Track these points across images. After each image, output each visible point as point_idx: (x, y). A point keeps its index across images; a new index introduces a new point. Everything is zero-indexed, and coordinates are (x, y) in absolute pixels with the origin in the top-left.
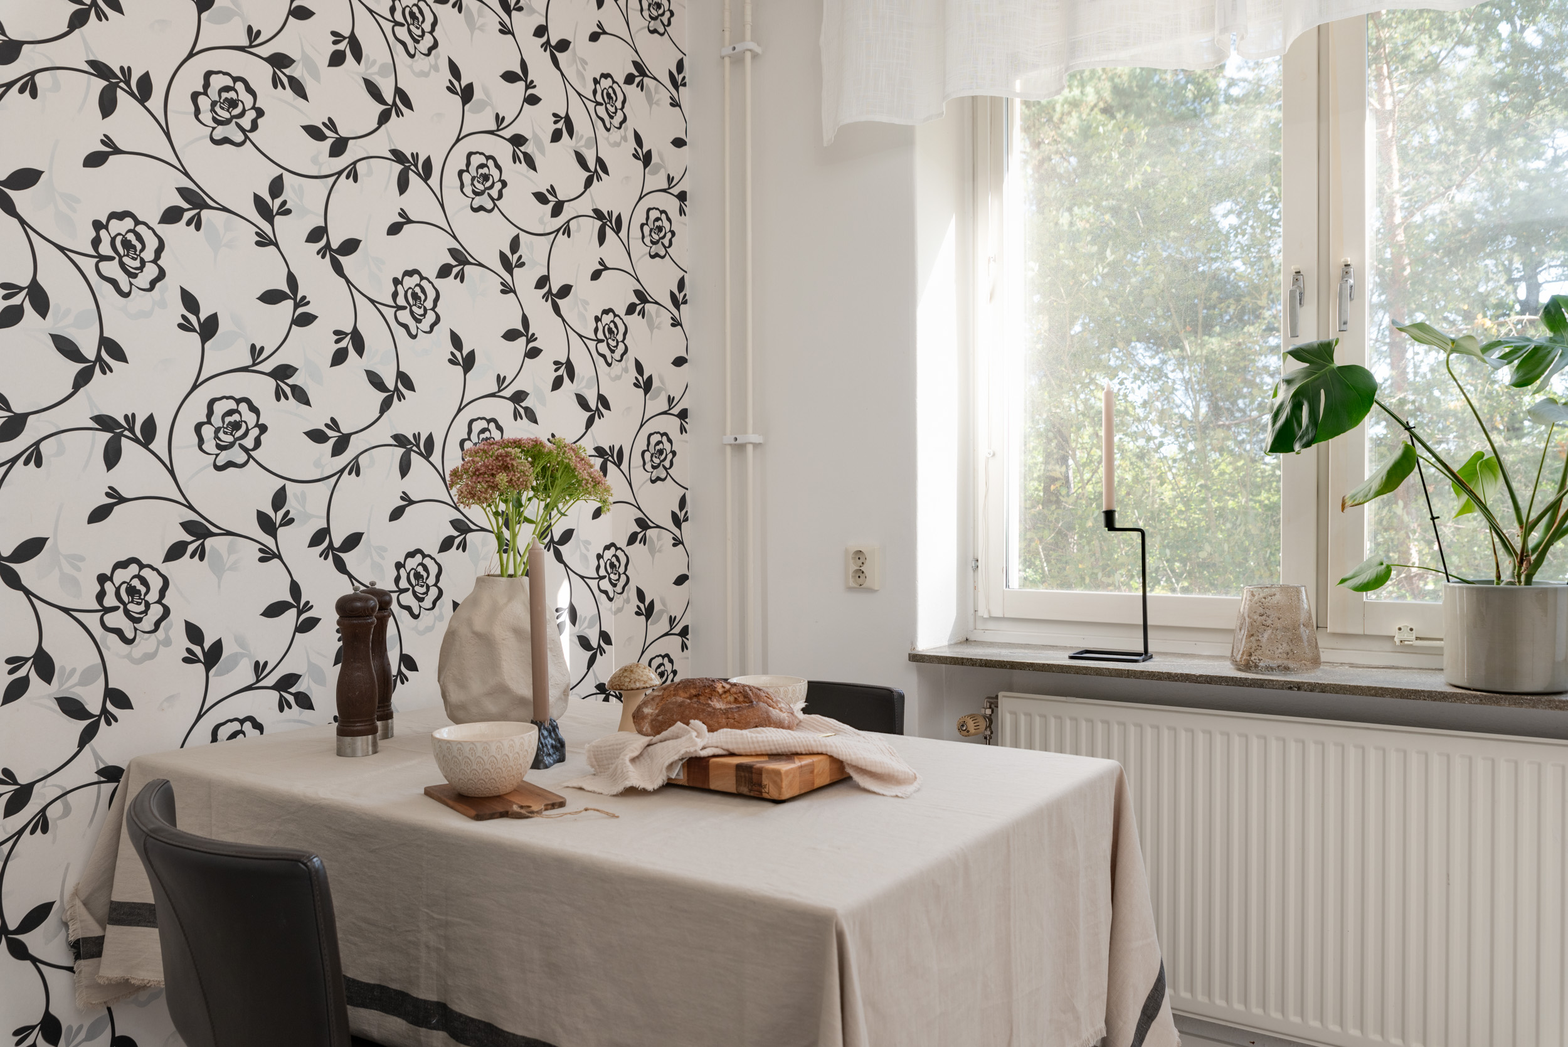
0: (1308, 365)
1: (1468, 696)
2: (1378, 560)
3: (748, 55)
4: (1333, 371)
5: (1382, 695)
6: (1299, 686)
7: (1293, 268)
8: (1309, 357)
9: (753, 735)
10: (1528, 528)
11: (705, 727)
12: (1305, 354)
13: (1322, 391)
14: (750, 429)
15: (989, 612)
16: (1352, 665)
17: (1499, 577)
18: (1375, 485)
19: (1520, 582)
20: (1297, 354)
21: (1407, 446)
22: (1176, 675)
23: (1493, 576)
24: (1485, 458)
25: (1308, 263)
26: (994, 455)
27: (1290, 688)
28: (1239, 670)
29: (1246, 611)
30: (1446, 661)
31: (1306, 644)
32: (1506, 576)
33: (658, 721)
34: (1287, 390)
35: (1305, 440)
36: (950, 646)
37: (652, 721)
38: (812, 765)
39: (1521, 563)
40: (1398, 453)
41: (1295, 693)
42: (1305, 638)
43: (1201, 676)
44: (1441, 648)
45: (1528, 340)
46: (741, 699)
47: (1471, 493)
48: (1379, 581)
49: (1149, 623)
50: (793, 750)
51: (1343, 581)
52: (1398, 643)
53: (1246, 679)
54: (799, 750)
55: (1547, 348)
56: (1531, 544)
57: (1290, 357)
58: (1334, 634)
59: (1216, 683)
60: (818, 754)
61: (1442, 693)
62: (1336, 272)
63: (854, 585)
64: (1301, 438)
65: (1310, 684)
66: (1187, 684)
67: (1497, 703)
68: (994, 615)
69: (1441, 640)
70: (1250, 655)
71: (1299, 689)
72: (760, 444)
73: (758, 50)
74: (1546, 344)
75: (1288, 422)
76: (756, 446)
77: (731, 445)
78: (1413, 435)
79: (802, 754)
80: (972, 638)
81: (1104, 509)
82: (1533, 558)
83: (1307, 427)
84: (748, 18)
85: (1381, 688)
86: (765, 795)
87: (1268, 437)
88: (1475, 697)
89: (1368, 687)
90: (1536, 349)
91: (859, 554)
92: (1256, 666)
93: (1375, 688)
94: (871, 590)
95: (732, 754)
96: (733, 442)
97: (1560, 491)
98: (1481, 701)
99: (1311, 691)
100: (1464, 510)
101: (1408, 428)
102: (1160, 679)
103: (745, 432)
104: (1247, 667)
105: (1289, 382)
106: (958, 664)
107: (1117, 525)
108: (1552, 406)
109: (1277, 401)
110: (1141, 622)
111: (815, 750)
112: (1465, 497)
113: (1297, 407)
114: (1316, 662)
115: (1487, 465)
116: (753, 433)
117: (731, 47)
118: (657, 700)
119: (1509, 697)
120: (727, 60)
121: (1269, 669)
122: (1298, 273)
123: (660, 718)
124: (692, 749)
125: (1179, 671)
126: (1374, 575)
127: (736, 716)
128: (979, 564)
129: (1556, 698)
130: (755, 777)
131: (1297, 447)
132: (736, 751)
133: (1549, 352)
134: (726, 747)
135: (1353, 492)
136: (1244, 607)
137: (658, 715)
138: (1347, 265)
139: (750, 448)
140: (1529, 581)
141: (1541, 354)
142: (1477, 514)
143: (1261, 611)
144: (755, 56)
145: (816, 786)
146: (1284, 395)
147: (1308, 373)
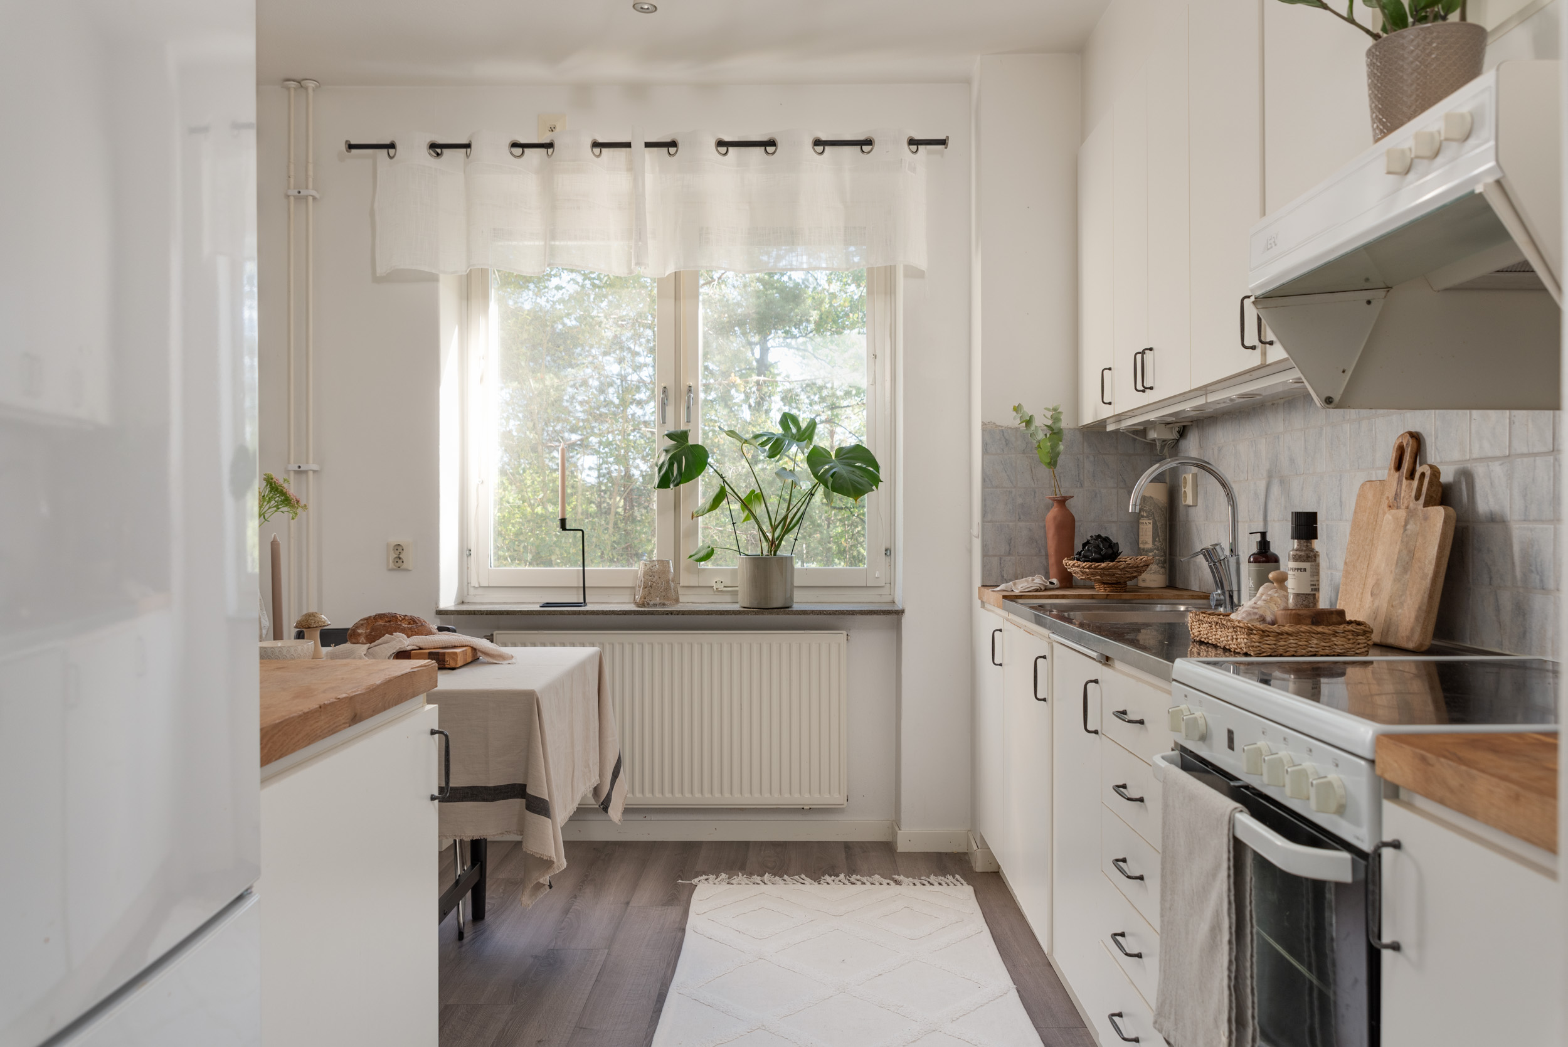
0: (674, 442)
1: (750, 612)
2: (707, 545)
3: (311, 199)
4: (688, 447)
5: (712, 614)
6: (671, 613)
7: (663, 385)
8: (676, 438)
9: (433, 638)
10: (774, 528)
11: (405, 636)
12: (674, 437)
13: (684, 457)
14: (311, 461)
15: (479, 583)
16: (693, 603)
17: (762, 553)
18: (708, 506)
19: (771, 555)
20: (670, 436)
21: (722, 487)
22: (607, 611)
23: (759, 553)
24: (756, 493)
25: (670, 383)
26: (482, 482)
27: (667, 614)
28: (639, 607)
29: (642, 574)
30: (740, 597)
31: (673, 591)
32: (765, 553)
33: (372, 635)
34: (666, 455)
35: (675, 482)
36: (455, 605)
37: (367, 636)
38: (466, 650)
39: (772, 545)
40: (717, 490)
41: (670, 616)
42: (672, 587)
43: (620, 611)
44: (737, 591)
45: (773, 434)
46: (412, 623)
47: (750, 510)
48: (708, 556)
49: (586, 585)
50: (454, 644)
51: (691, 557)
52: (715, 590)
53: (644, 611)
54: (456, 645)
55: (782, 439)
56: (776, 535)
57: (666, 437)
58: (683, 587)
59: (629, 614)
60: (466, 646)
61: (738, 611)
62: (684, 389)
63: (394, 567)
64: (674, 481)
65: (677, 611)
66: (613, 616)
67: (763, 614)
68: (481, 585)
69: (737, 587)
70: (645, 598)
71: (672, 614)
72: (317, 471)
73: (317, 196)
74: (782, 437)
75: (666, 472)
76: (314, 471)
77: (294, 471)
78: (724, 481)
79: (457, 647)
80: (466, 601)
81: (560, 518)
82: (777, 543)
83: (677, 476)
84: (311, 173)
85: (711, 611)
86: (447, 666)
87: (657, 481)
88: (753, 611)
89: (705, 611)
90: (777, 440)
91: (398, 547)
92: (648, 604)
93: (708, 611)
94: (407, 570)
95: (420, 649)
96: (297, 469)
97: (787, 511)
98: (756, 614)
99: (678, 615)
100: (746, 519)
101: (722, 477)
102: (598, 614)
103: (307, 463)
104: (643, 605)
105: (667, 451)
106: (472, 614)
107: (567, 528)
108: (784, 472)
109: (660, 462)
110: (582, 585)
111: (464, 644)
112: (747, 512)
113: (671, 465)
114: (677, 601)
115: (757, 496)
116: (313, 463)
117: (297, 191)
118: (365, 625)
119: (768, 610)
120: (292, 199)
121: (655, 605)
122: (665, 387)
123: (373, 633)
124: (403, 646)
125: (608, 609)
126: (706, 553)
127: (416, 630)
128: (472, 552)
129: (787, 609)
130: (440, 657)
131: (672, 486)
132: (424, 647)
133: (783, 442)
134: (418, 645)
135: (696, 509)
136: (641, 573)
137: (371, 632)
138: (690, 387)
139: (311, 473)
140: (775, 554)
141: (779, 442)
142: (752, 520)
143: (651, 574)
144: (314, 198)
145: (468, 662)
146: (664, 458)
147: (676, 447)
